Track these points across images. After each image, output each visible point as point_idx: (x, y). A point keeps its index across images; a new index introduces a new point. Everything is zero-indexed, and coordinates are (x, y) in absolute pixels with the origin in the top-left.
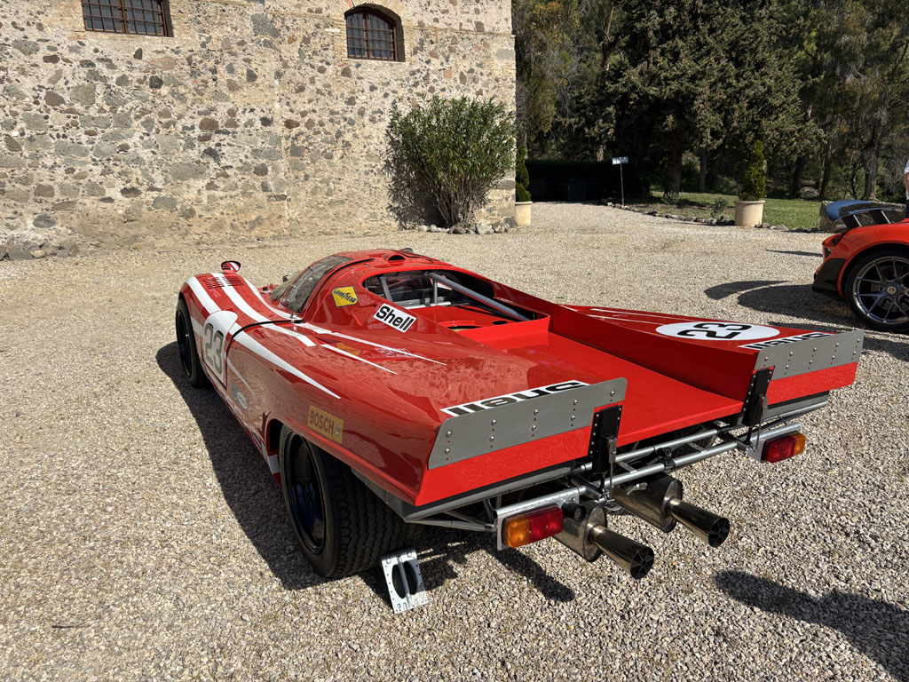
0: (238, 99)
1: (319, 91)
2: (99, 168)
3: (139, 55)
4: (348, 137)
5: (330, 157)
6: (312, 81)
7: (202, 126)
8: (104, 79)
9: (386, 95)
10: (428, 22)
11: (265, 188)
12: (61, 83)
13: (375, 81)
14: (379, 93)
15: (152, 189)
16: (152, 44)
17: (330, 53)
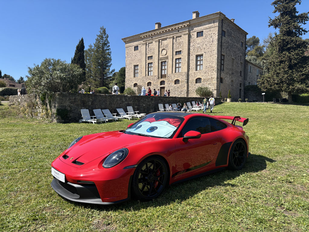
0: (183, 89)
1: (192, 87)
3: (177, 86)
4: (194, 91)
8: (175, 88)
10: (205, 78)
17: (194, 83)
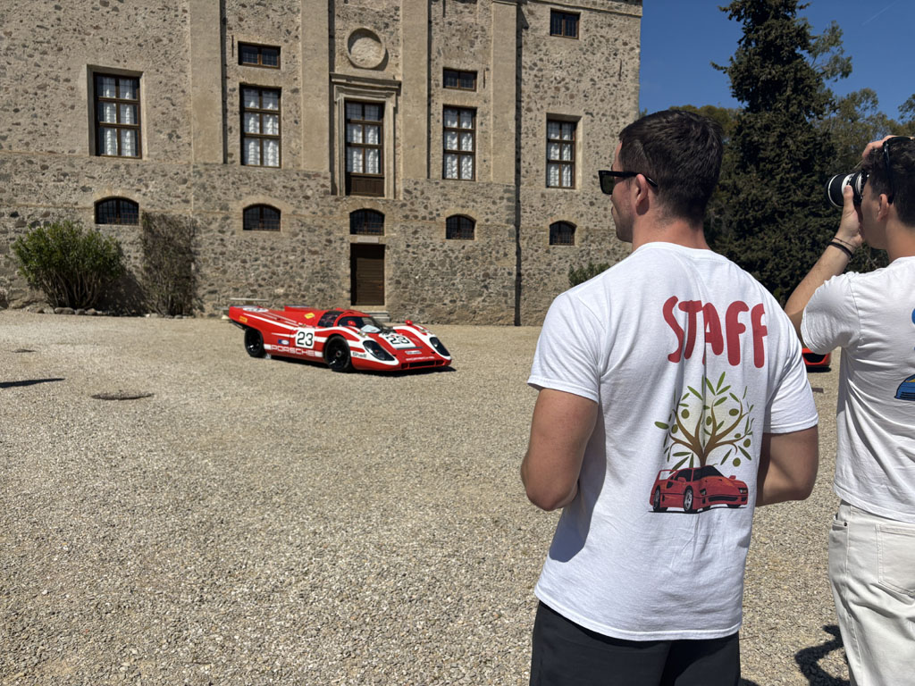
0: (499, 265)
1: (534, 260)
2: (443, 292)
3: (463, 247)
4: (546, 281)
5: (536, 290)
6: (532, 256)
7: (483, 276)
8: (450, 257)
9: (567, 262)
11: (506, 302)
12: (435, 259)
13: (562, 255)
14: (563, 261)
15: (461, 301)
16: (469, 243)
17: (541, 243)
